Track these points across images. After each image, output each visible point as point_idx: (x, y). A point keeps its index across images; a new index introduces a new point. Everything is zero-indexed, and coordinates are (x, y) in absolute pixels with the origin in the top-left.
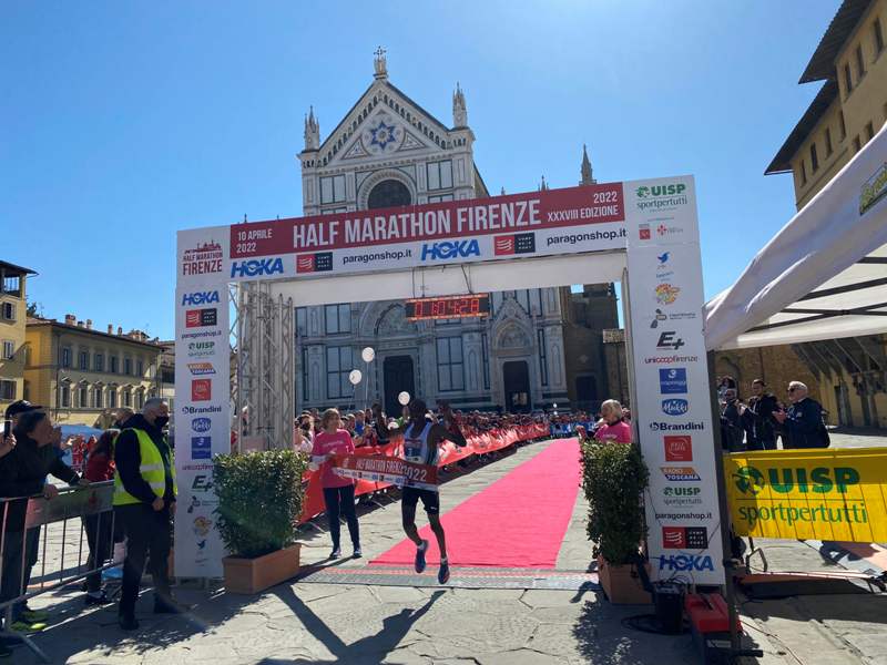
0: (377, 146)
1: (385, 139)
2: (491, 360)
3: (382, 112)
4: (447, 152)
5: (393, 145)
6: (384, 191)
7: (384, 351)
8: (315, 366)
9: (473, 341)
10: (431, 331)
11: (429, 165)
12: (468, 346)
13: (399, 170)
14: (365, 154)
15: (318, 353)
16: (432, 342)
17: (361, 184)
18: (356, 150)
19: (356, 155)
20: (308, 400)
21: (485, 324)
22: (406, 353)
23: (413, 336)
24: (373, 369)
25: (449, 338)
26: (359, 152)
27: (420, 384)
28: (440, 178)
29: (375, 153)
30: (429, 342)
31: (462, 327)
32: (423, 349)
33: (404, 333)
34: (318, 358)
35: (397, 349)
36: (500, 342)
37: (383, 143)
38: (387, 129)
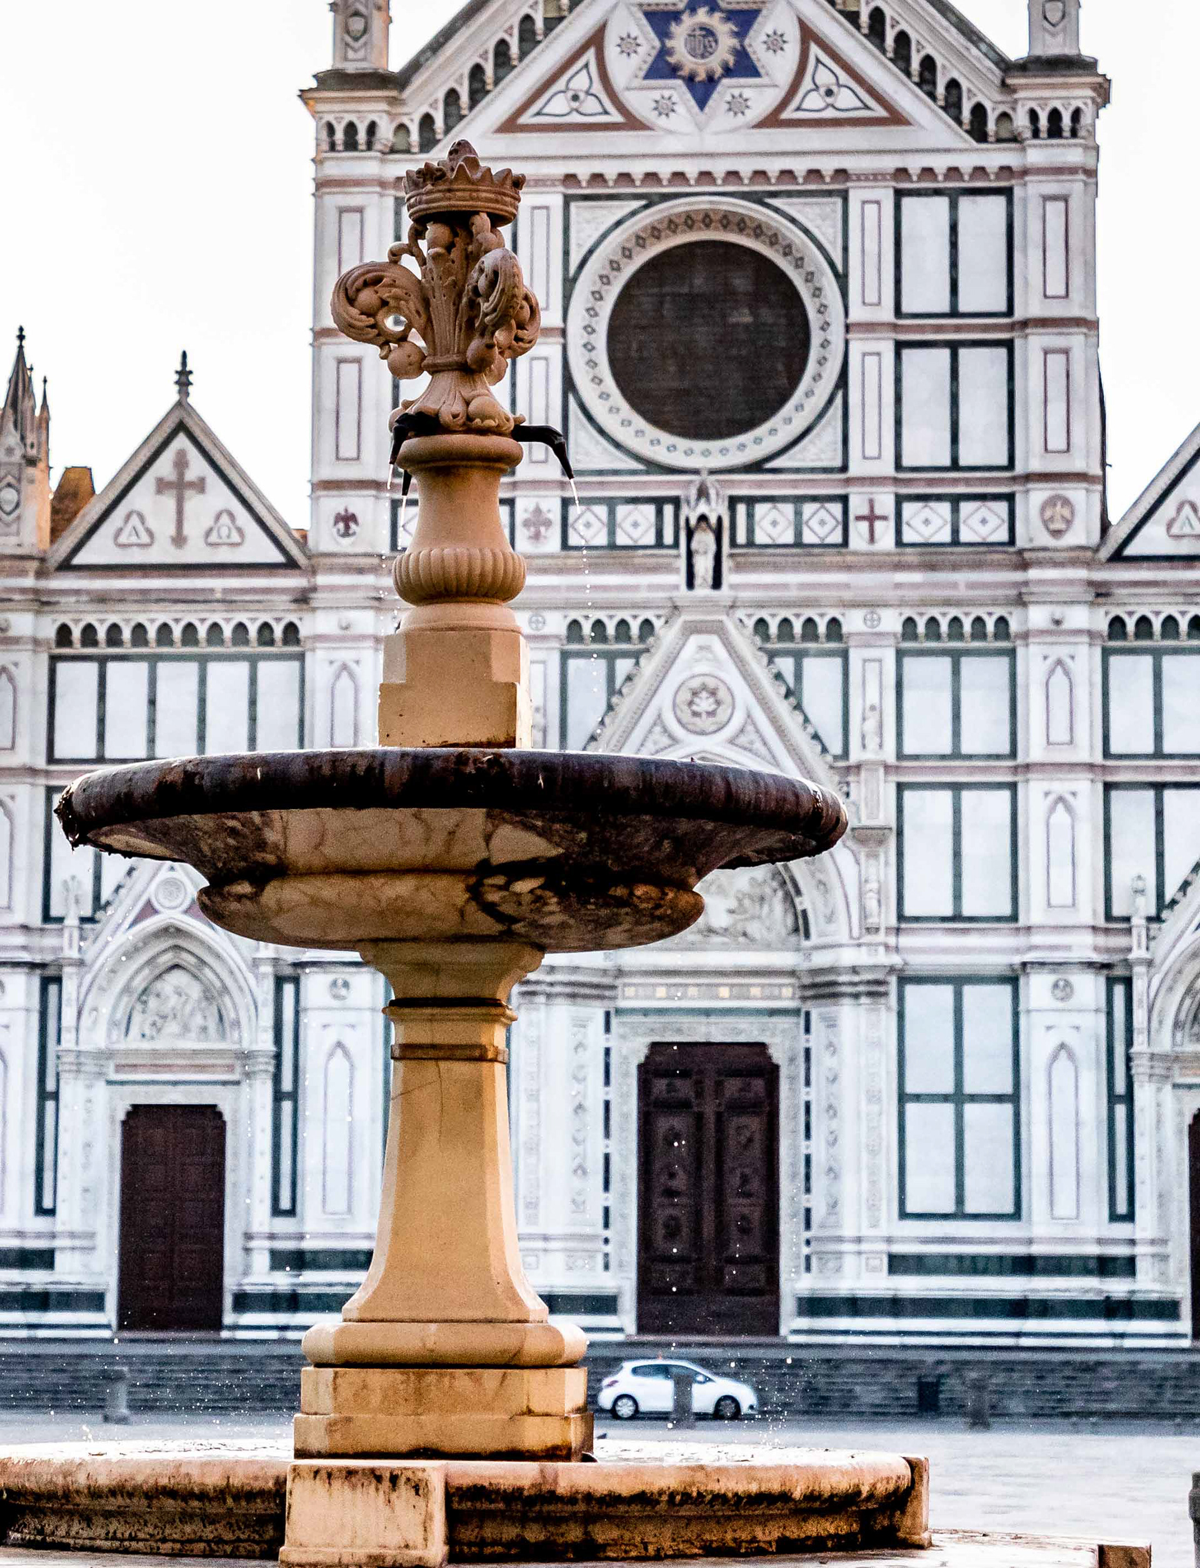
0: (677, 90)
1: (715, 62)
2: (1144, 1094)
4: (994, 158)
5: (747, 93)
6: (685, 290)
7: (646, 1012)
8: (339, 1061)
9: (1073, 1003)
10: (881, 949)
11: (906, 202)
12: (1049, 1028)
13: (768, 206)
14: (616, 117)
15: (350, 1002)
16: (885, 994)
17: (591, 252)
18: (575, 98)
19: (576, 118)
20: (292, 1212)
21: (1129, 931)
22: (747, 1031)
23: (785, 959)
24: (595, 1093)
25: (959, 981)
26: (591, 105)
27: (808, 1177)
28: (954, 265)
29: (662, 121)
30: (870, 994)
31: (1021, 941)
32: (831, 1024)
33: (741, 939)
34: (353, 1026)
35: (707, 1012)
36: (1182, 1016)
37: (702, 76)
38: (728, 19)
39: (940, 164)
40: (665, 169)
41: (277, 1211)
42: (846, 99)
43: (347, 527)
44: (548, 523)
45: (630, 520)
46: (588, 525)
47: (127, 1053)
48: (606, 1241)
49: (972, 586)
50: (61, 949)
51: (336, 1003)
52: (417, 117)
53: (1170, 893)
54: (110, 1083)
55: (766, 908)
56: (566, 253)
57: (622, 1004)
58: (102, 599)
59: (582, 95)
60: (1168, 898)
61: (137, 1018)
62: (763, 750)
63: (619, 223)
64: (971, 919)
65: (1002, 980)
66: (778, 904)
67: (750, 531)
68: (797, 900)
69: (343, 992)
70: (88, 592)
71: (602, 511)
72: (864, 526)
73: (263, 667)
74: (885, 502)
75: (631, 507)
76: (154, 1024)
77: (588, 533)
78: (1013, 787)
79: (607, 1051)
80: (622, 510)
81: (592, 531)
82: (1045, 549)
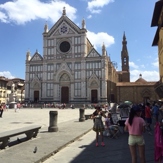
0: (62, 32)
2: (88, 89)
3: (64, 24)
5: (66, 32)
6: (64, 44)
9: (84, 83)
12: (82, 85)
14: (59, 34)
16: (74, 83)
21: (87, 79)
23: (69, 82)
25: (78, 83)
27: (70, 94)
31: (81, 80)
32: (71, 85)
35: (65, 85)
36: (91, 84)
38: (65, 28)
40: (62, 37)
42: (72, 32)
44: (56, 57)
48: (59, 98)
49: (79, 60)
52: (49, 35)
53: (90, 77)
54: (33, 89)
55: (68, 79)
57: (60, 84)
58: (32, 63)
61: (35, 86)
62: (67, 70)
64: (78, 79)
67: (66, 57)
69: (44, 84)
73: (41, 66)
74: (74, 55)
77: (58, 58)
78: (81, 71)
79: (59, 87)
80: (60, 56)
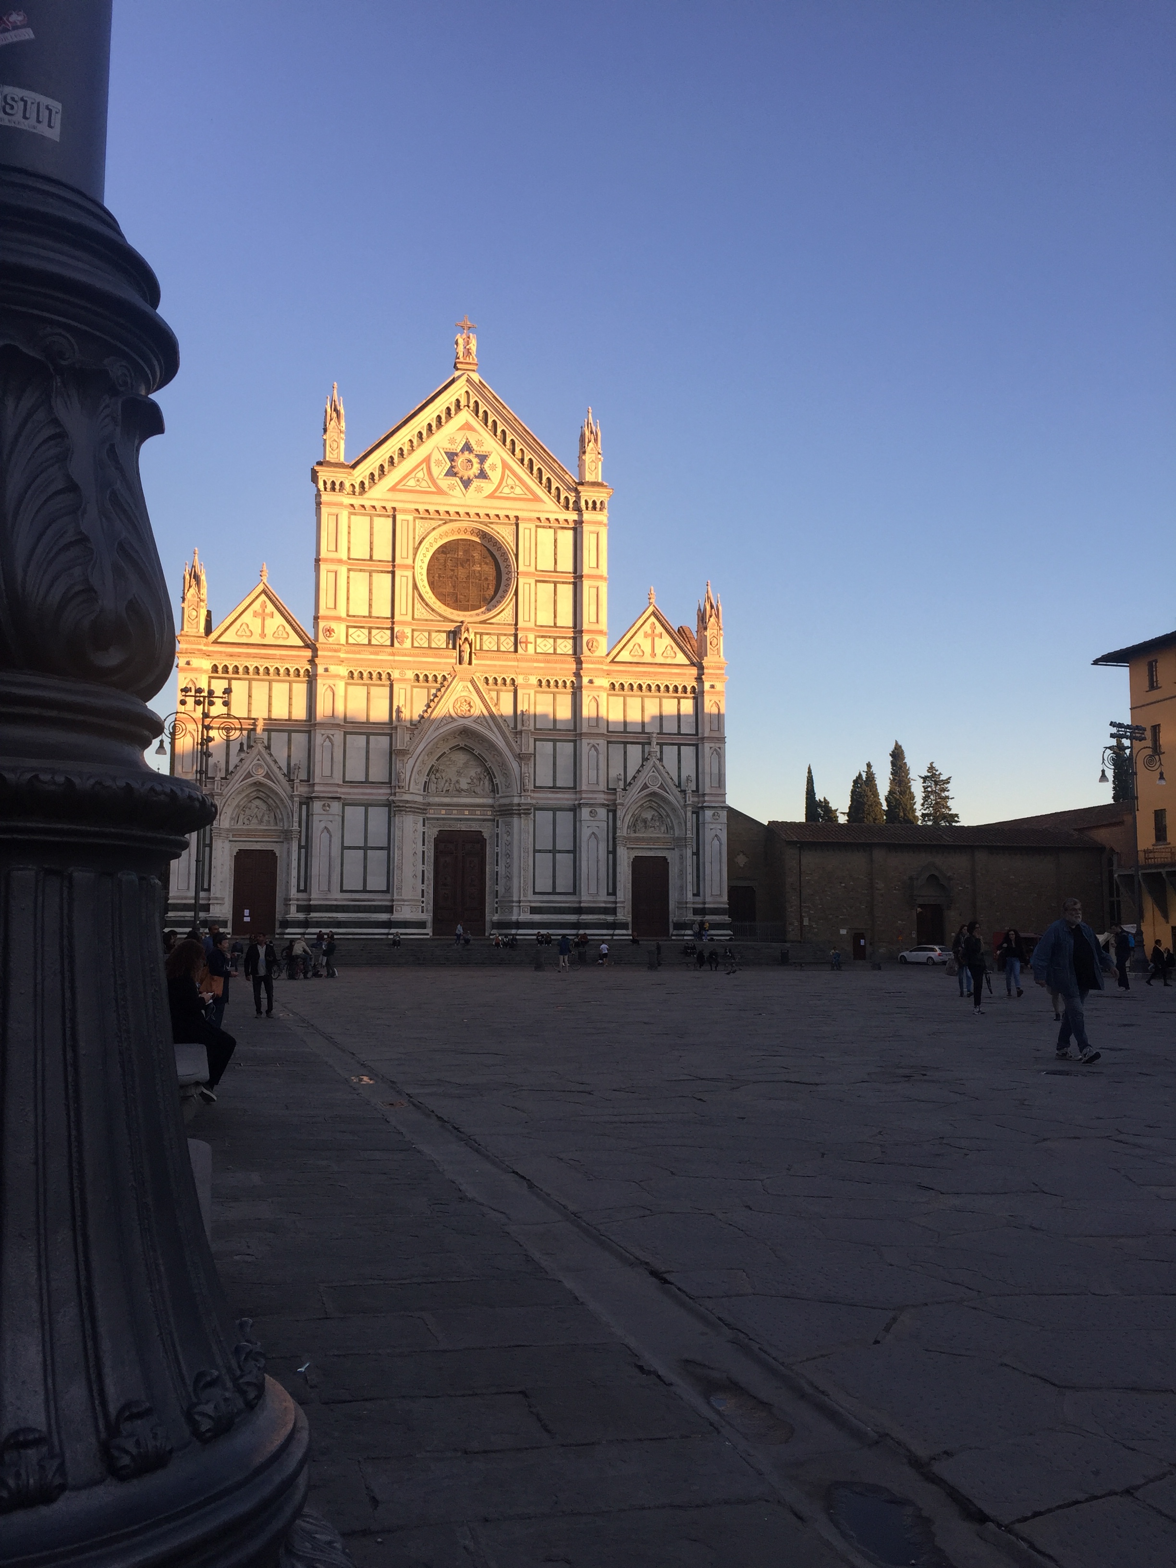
0: (457, 482)
1: (471, 473)
2: (619, 851)
3: (468, 427)
4: (572, 516)
5: (482, 485)
6: (456, 556)
7: (438, 819)
8: (325, 834)
9: (596, 818)
10: (529, 797)
11: (539, 529)
12: (588, 827)
13: (489, 527)
14: (433, 489)
15: (330, 812)
16: (530, 814)
17: (424, 539)
18: (418, 481)
19: (418, 488)
20: (305, 891)
21: (615, 794)
22: (475, 827)
23: (490, 801)
24: (420, 848)
25: (554, 810)
26: (424, 484)
27: (497, 879)
28: (555, 554)
29: (451, 492)
30: (525, 814)
31: (578, 796)
32: (509, 825)
33: (473, 793)
34: (331, 821)
35: (460, 820)
36: (630, 824)
37: (465, 478)
38: (476, 457)
39: (552, 517)
40: (452, 510)
41: (299, 891)
42: (518, 490)
43: (330, 634)
44: (407, 638)
45: (437, 638)
46: (421, 639)
47: (238, 830)
48: (423, 902)
49: (561, 669)
50: (214, 789)
51: (325, 813)
52: (359, 482)
53: (628, 781)
54: (230, 841)
55: (482, 782)
56: (414, 538)
57: (428, 816)
58: (231, 655)
59: (421, 480)
60: (628, 782)
61: (242, 817)
62: (486, 724)
63: (434, 529)
64: (560, 788)
65: (570, 810)
66: (487, 783)
67: (481, 645)
68: (494, 780)
69: (328, 808)
70: (225, 652)
71: (426, 634)
72: (524, 645)
73: (295, 685)
74: (531, 638)
75: (438, 633)
76: (248, 819)
77: (421, 642)
78: (575, 741)
79: (424, 833)
80: (434, 635)
81: (423, 641)
82: (590, 656)
